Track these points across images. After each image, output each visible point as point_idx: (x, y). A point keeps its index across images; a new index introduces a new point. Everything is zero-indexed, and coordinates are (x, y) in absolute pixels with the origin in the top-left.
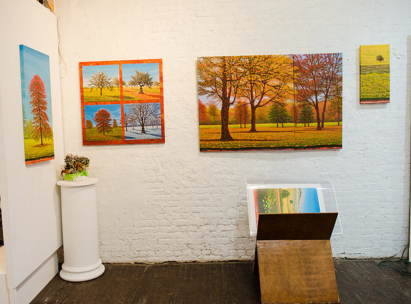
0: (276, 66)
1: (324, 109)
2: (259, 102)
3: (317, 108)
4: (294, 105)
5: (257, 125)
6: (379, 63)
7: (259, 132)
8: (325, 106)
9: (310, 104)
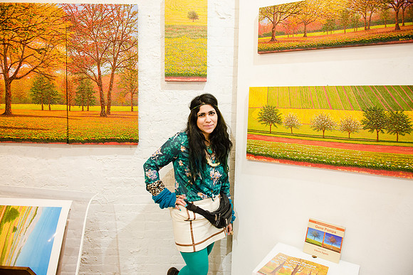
0: (41, 19)
1: (111, 86)
2: (16, 72)
3: (100, 85)
4: (66, 78)
5: (13, 106)
7: (16, 116)
8: (111, 82)
9: (90, 77)
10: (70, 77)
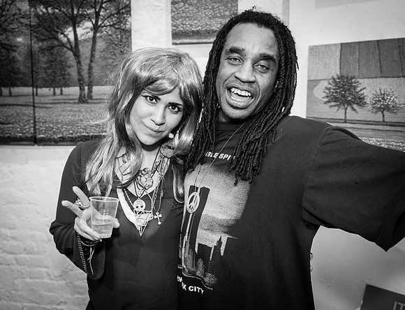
1: (92, 56)
3: (77, 54)
4: (30, 47)
8: (93, 49)
9: (63, 45)
10: (37, 46)
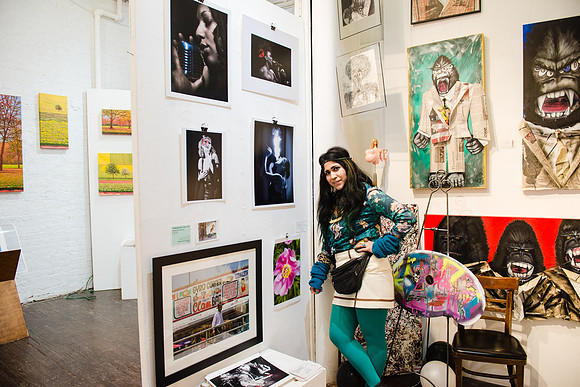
1: (2, 150)
6: (57, 112)
8: (3, 147)
